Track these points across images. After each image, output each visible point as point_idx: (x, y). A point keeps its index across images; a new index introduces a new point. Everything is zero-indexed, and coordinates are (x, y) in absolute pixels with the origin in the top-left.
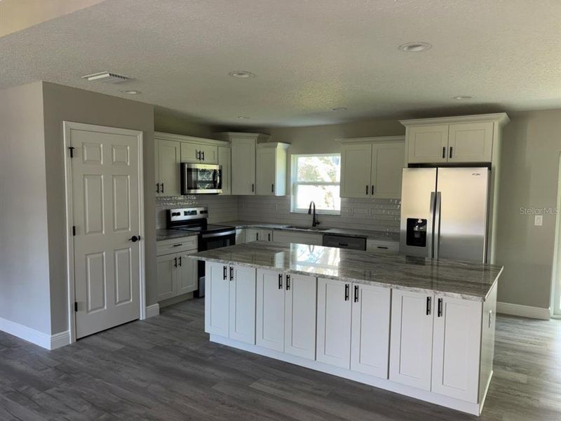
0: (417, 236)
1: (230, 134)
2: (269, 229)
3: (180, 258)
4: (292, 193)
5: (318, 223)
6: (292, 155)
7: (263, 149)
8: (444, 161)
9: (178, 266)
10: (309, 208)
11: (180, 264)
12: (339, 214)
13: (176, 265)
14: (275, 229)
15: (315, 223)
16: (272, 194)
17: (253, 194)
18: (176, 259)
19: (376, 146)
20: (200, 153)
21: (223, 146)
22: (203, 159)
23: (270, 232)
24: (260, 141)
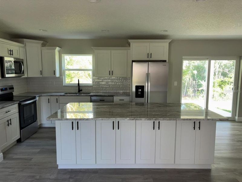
0: (139, 93)
1: (25, 40)
2: (56, 96)
3: (10, 120)
4: (63, 75)
5: (81, 90)
6: (62, 55)
7: (46, 50)
8: (148, 59)
9: (10, 125)
10: (78, 83)
11: (11, 124)
12: (92, 85)
13: (8, 125)
14: (61, 95)
15: (80, 91)
16: (54, 76)
17: (41, 76)
18: (8, 121)
19: (113, 51)
20: (10, 50)
21: (22, 47)
22: (12, 54)
23: (57, 97)
24: (43, 45)
